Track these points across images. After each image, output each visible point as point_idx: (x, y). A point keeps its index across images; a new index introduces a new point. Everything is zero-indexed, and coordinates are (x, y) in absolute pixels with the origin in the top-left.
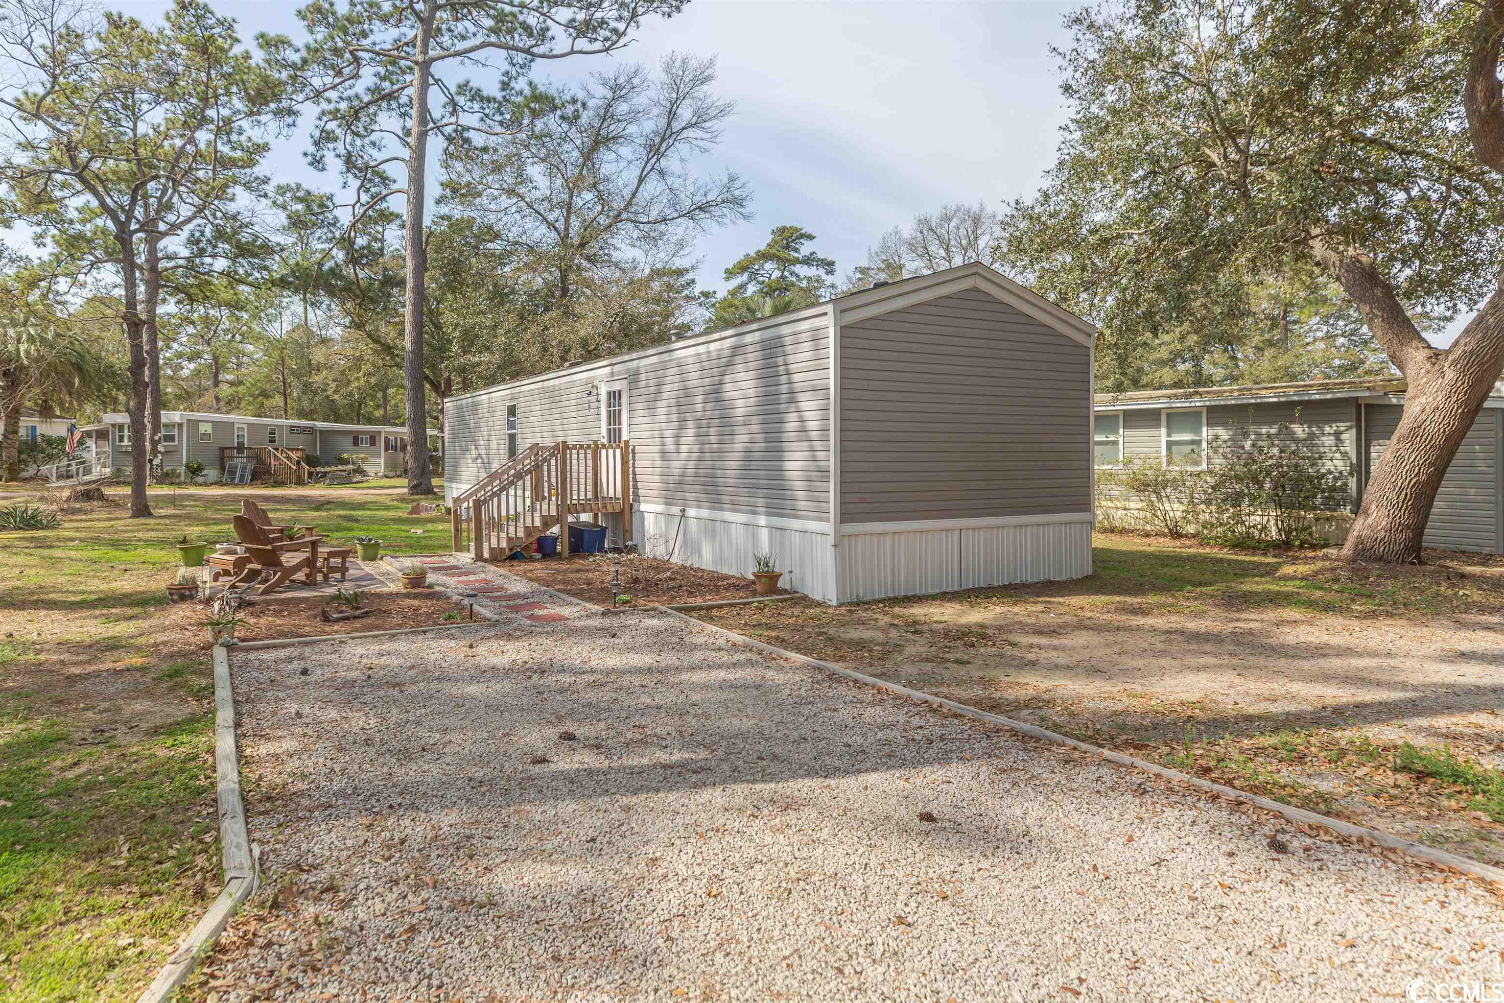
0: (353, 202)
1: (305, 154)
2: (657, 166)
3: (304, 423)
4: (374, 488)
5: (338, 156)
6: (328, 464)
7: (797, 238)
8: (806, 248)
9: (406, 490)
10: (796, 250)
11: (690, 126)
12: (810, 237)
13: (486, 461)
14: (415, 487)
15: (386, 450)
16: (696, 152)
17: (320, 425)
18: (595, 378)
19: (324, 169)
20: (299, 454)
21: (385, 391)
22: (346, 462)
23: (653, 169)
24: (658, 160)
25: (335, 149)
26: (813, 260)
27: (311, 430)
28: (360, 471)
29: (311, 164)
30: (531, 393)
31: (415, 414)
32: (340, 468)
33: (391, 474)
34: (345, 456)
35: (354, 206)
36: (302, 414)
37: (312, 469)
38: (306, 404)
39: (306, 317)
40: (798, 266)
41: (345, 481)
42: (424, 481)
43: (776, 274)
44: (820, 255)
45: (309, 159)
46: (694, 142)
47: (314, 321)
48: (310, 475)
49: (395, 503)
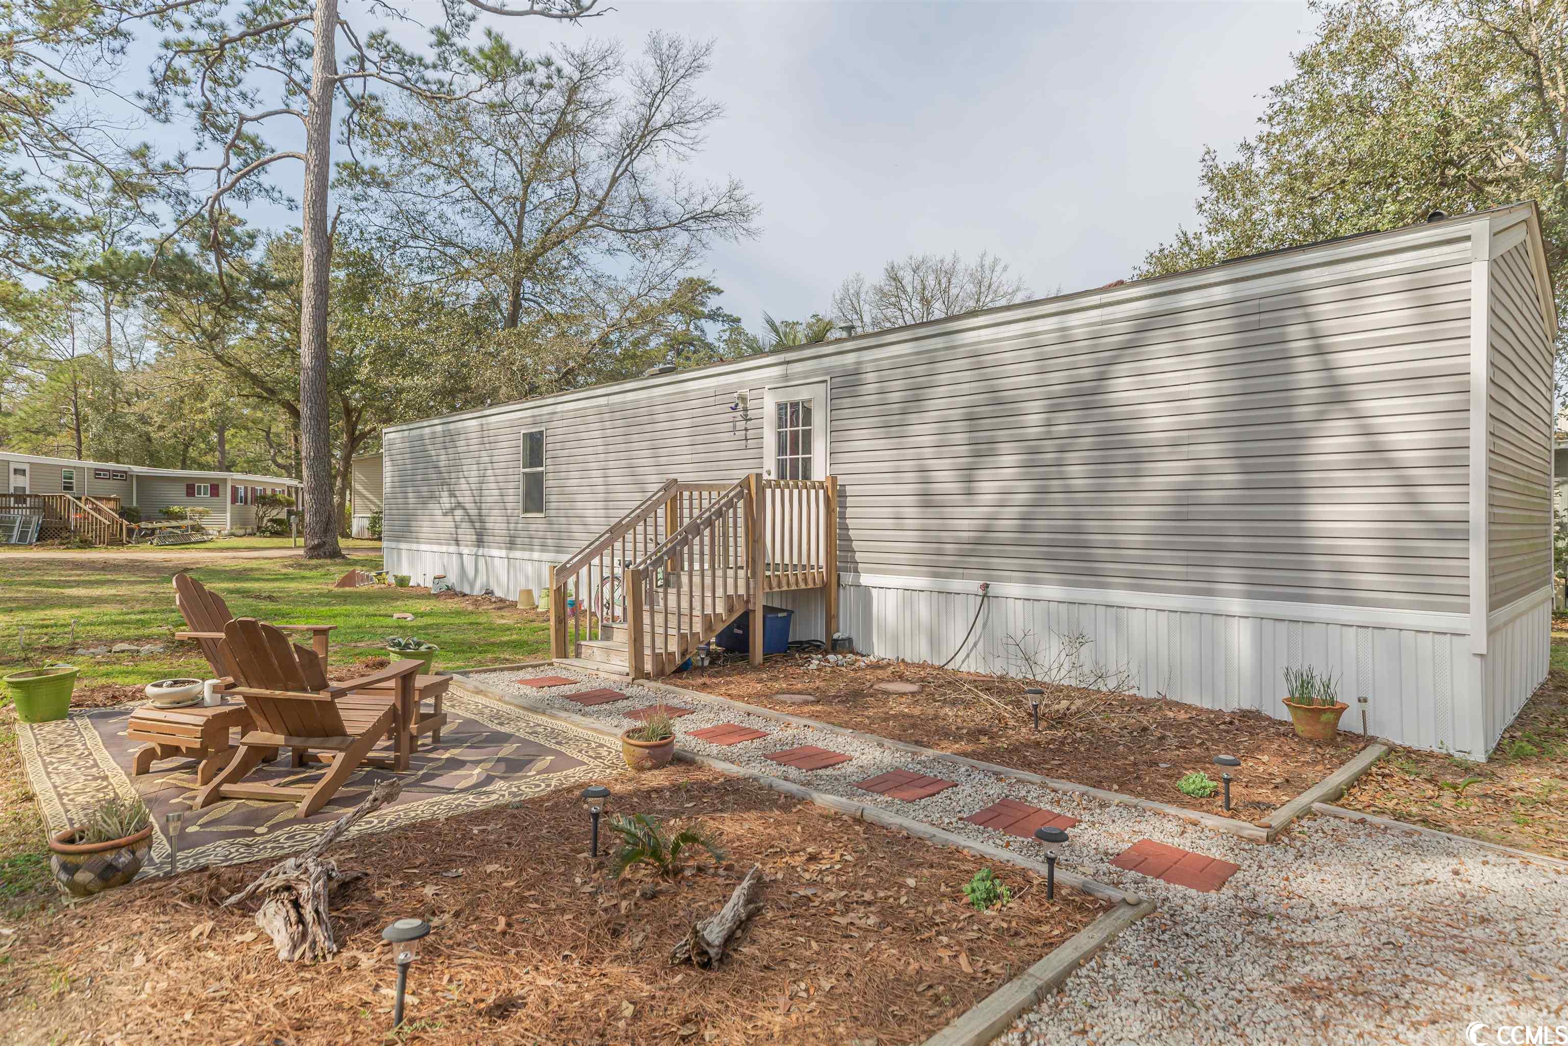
0: (219, 166)
1: (140, 96)
2: (630, 168)
3: (112, 465)
4: (222, 549)
5: (190, 106)
6: (149, 519)
7: (705, 291)
8: (713, 302)
9: (301, 552)
10: (703, 304)
11: (667, 126)
12: (719, 292)
13: (474, 512)
14: (314, 548)
15: (234, 501)
16: (674, 157)
17: (137, 469)
18: (741, 385)
19: (166, 120)
20: (112, 504)
21: (221, 433)
22: (182, 517)
23: (626, 170)
24: (632, 161)
25: (185, 95)
26: (719, 315)
27: (125, 476)
28: (198, 529)
29: (148, 111)
30: (581, 415)
31: (317, 450)
32: (174, 523)
33: (242, 532)
34: (176, 509)
35: (219, 171)
36: (103, 455)
37: (133, 525)
38: (110, 443)
39: (109, 334)
40: (703, 321)
41: (182, 540)
42: (328, 540)
43: (681, 327)
44: (727, 311)
45: (146, 103)
46: (672, 145)
47: (122, 341)
48: (130, 532)
49: (291, 570)
